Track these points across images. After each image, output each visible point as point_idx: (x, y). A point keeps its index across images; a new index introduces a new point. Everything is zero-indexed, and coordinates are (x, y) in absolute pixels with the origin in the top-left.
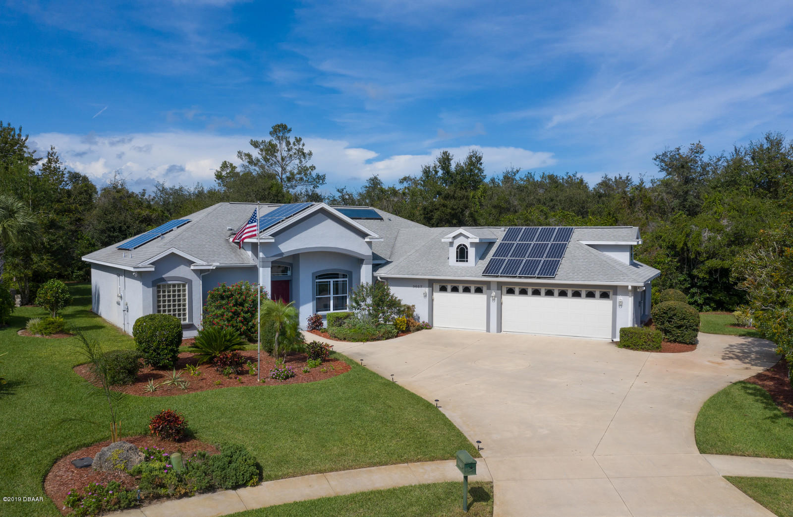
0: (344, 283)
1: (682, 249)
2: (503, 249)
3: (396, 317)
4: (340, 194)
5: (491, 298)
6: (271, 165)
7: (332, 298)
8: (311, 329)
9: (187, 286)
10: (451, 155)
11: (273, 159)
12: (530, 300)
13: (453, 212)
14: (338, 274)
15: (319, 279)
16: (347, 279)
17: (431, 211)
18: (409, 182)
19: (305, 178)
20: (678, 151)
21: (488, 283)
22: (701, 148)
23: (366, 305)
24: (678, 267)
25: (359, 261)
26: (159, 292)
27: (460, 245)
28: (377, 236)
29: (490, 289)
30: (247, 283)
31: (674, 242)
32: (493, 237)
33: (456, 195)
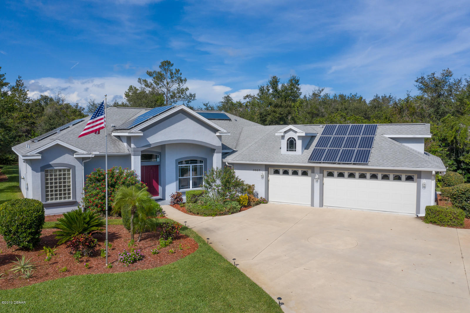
0: (201, 167)
1: (452, 141)
2: (323, 142)
3: (240, 195)
4: (205, 107)
5: (315, 180)
6: (160, 87)
7: (191, 179)
8: (173, 203)
9: (71, 170)
10: (278, 78)
11: (161, 83)
12: (346, 182)
13: (281, 116)
14: (196, 161)
15: (181, 164)
16: (203, 164)
17: (265, 116)
18: (250, 98)
19: (182, 96)
20: (434, 75)
21: (312, 169)
22: (450, 73)
23: (215, 185)
24: (447, 155)
25: (212, 150)
26: (47, 176)
27: (290, 138)
28: (225, 131)
29: (314, 173)
30: (120, 168)
31: (445, 136)
32: (315, 132)
33: (282, 105)
